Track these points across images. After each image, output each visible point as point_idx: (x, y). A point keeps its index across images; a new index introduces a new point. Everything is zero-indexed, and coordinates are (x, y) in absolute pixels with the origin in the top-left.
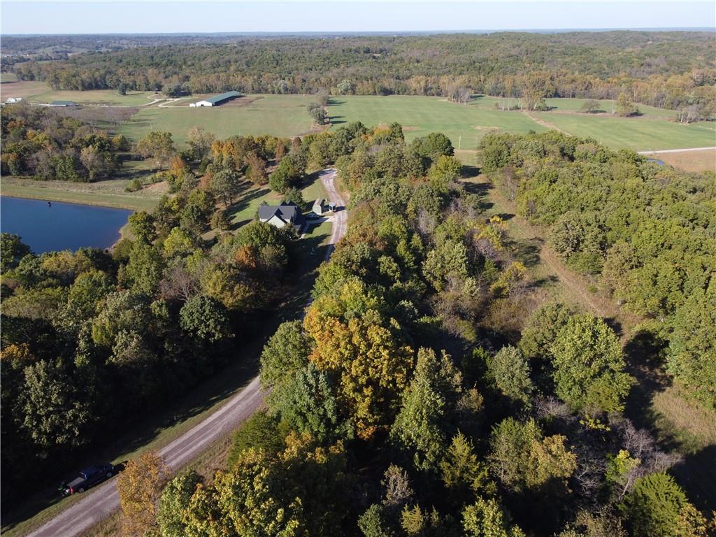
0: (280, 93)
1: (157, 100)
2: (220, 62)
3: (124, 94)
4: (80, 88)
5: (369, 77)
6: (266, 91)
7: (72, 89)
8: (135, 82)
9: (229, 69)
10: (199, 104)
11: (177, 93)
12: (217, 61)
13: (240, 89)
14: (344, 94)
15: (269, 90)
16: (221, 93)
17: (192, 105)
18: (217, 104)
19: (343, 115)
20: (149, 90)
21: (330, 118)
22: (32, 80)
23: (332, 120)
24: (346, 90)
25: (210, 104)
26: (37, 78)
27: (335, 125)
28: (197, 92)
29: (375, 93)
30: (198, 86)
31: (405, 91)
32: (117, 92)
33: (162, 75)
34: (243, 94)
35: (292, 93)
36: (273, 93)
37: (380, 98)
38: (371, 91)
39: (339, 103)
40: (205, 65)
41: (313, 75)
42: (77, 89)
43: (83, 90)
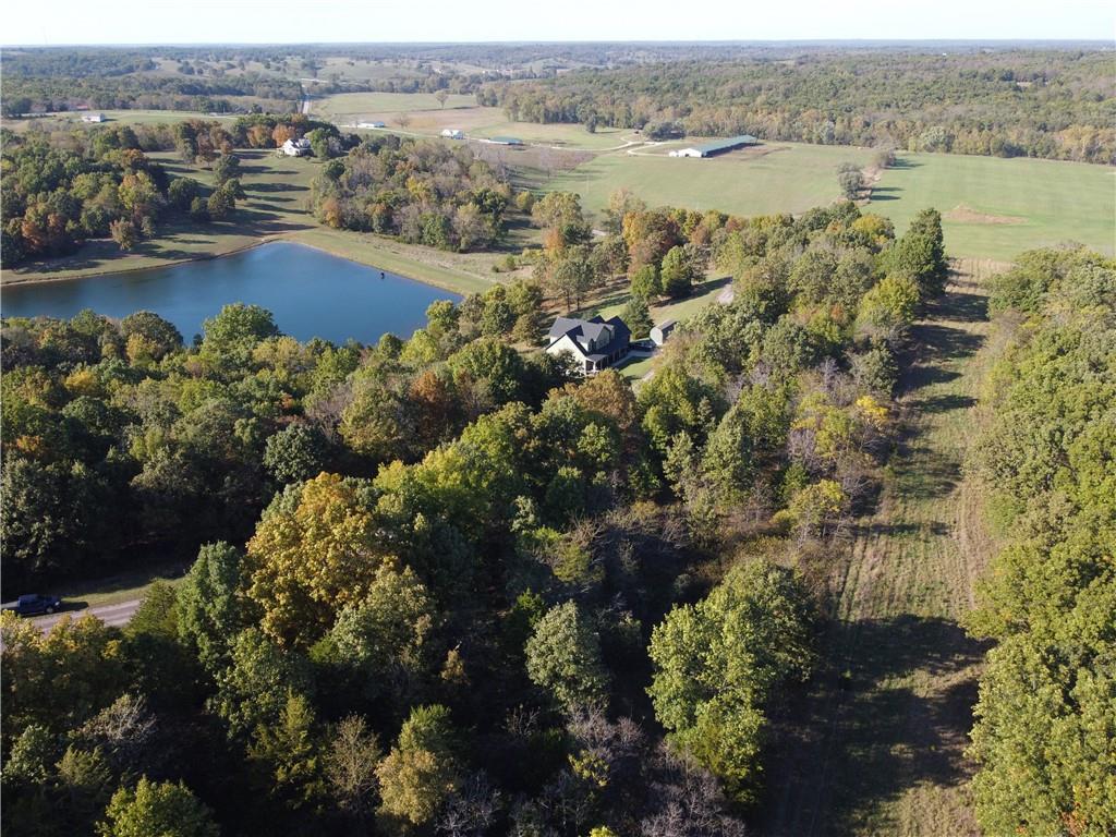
0: (820, 142)
1: (630, 143)
2: (746, 88)
3: (593, 132)
4: (542, 120)
5: (986, 124)
6: (799, 137)
7: (531, 121)
8: (612, 115)
9: (754, 101)
10: (682, 153)
11: (663, 134)
12: (741, 87)
13: (758, 133)
14: (930, 151)
15: (804, 137)
16: (728, 136)
17: (673, 154)
18: (710, 154)
19: (901, 187)
20: (629, 127)
21: (873, 190)
22: (493, 105)
23: (875, 194)
24: (935, 145)
25: (699, 154)
26: (499, 103)
27: (874, 201)
28: (694, 134)
29: (988, 152)
30: (696, 125)
31: (1049, 151)
32: (584, 127)
33: (655, 106)
34: (760, 141)
35: (841, 144)
36: (810, 141)
37: (995, 162)
38: (981, 147)
39: (912, 166)
40: (722, 92)
41: (886, 115)
42: (538, 121)
43: (544, 123)
